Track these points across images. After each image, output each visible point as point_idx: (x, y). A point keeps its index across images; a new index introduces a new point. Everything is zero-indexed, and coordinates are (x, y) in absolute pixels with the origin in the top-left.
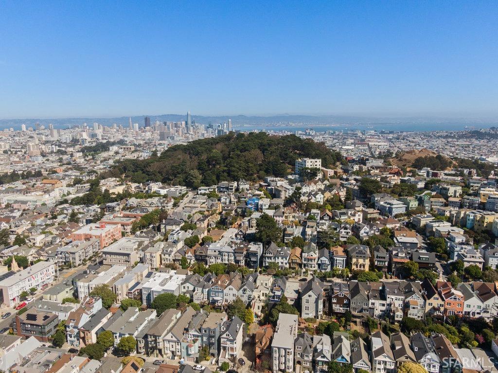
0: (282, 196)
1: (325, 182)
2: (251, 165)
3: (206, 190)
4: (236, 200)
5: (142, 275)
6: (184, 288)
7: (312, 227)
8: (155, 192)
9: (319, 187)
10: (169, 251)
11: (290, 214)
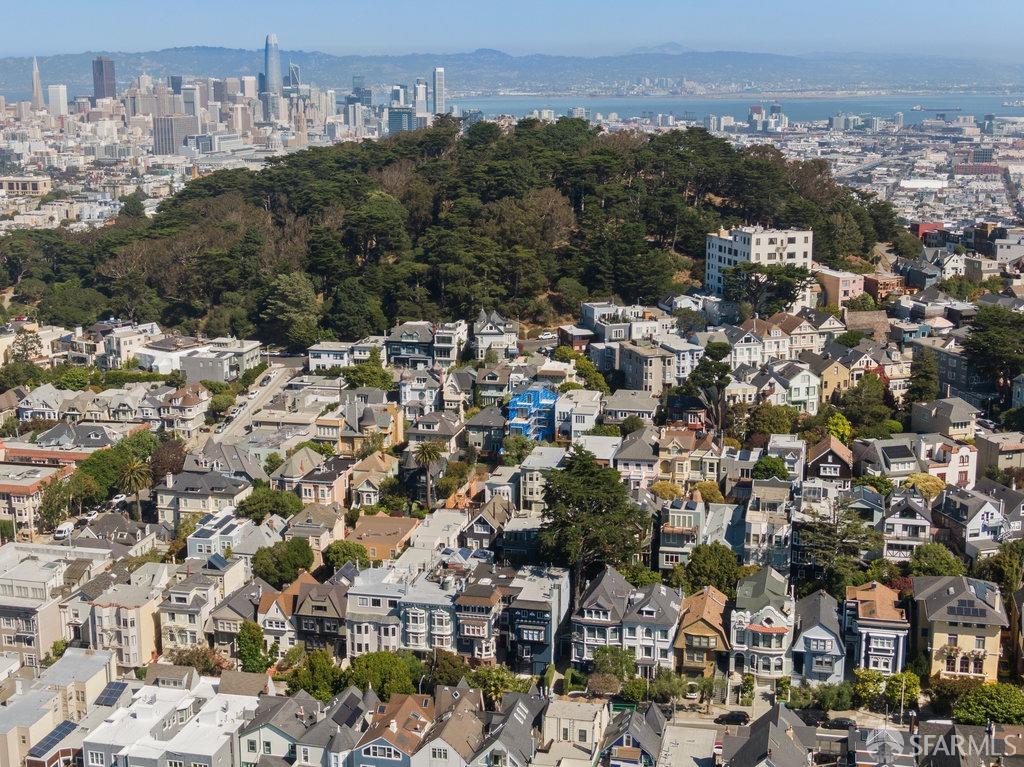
0: (650, 382)
1: (826, 325)
2: (523, 253)
3: (339, 354)
4: (463, 397)
5: (81, 696)
6: (252, 746)
7: (773, 506)
8: (133, 364)
9: (802, 344)
10: (190, 599)
11: (685, 455)
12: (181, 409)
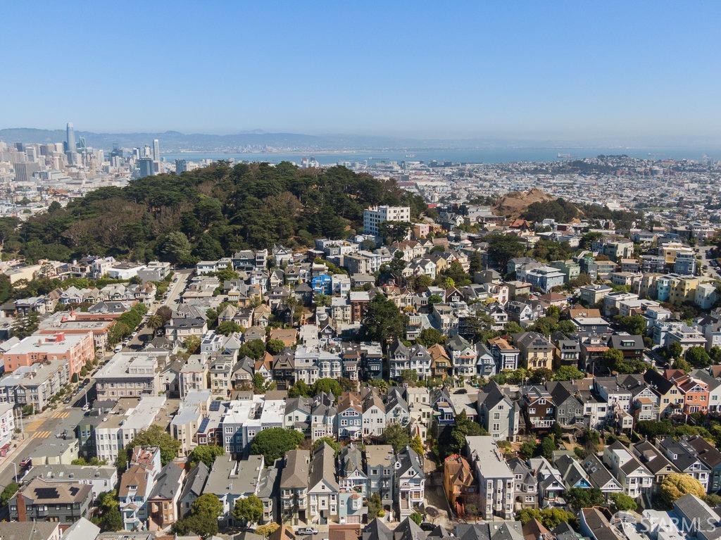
0: (361, 270)
1: (426, 244)
2: (284, 220)
3: (211, 266)
4: (279, 281)
6: (290, 419)
7: (448, 312)
8: (107, 276)
9: (418, 252)
10: (224, 367)
11: (398, 296)
12: (146, 294)
